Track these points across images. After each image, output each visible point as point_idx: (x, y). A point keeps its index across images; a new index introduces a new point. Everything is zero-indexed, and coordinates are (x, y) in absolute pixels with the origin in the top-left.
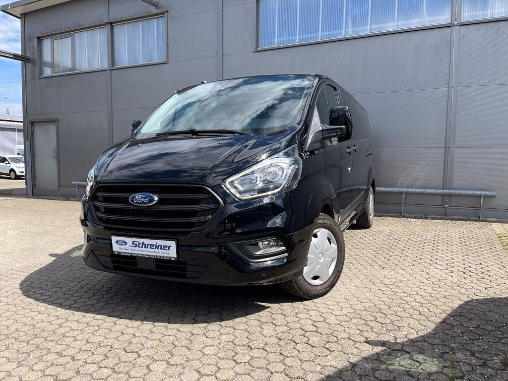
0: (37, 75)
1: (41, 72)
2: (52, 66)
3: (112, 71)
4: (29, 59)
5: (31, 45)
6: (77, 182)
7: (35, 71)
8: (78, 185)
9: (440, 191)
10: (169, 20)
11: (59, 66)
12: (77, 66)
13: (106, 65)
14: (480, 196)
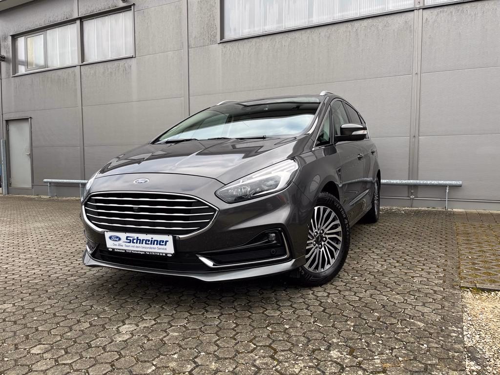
0: (11, 74)
1: (15, 70)
2: (26, 64)
3: (81, 67)
4: (4, 58)
5: (6, 43)
6: (48, 180)
7: (9, 70)
8: (50, 183)
9: (405, 182)
10: (135, 12)
11: (32, 64)
12: (50, 64)
13: (76, 61)
14: (445, 186)
